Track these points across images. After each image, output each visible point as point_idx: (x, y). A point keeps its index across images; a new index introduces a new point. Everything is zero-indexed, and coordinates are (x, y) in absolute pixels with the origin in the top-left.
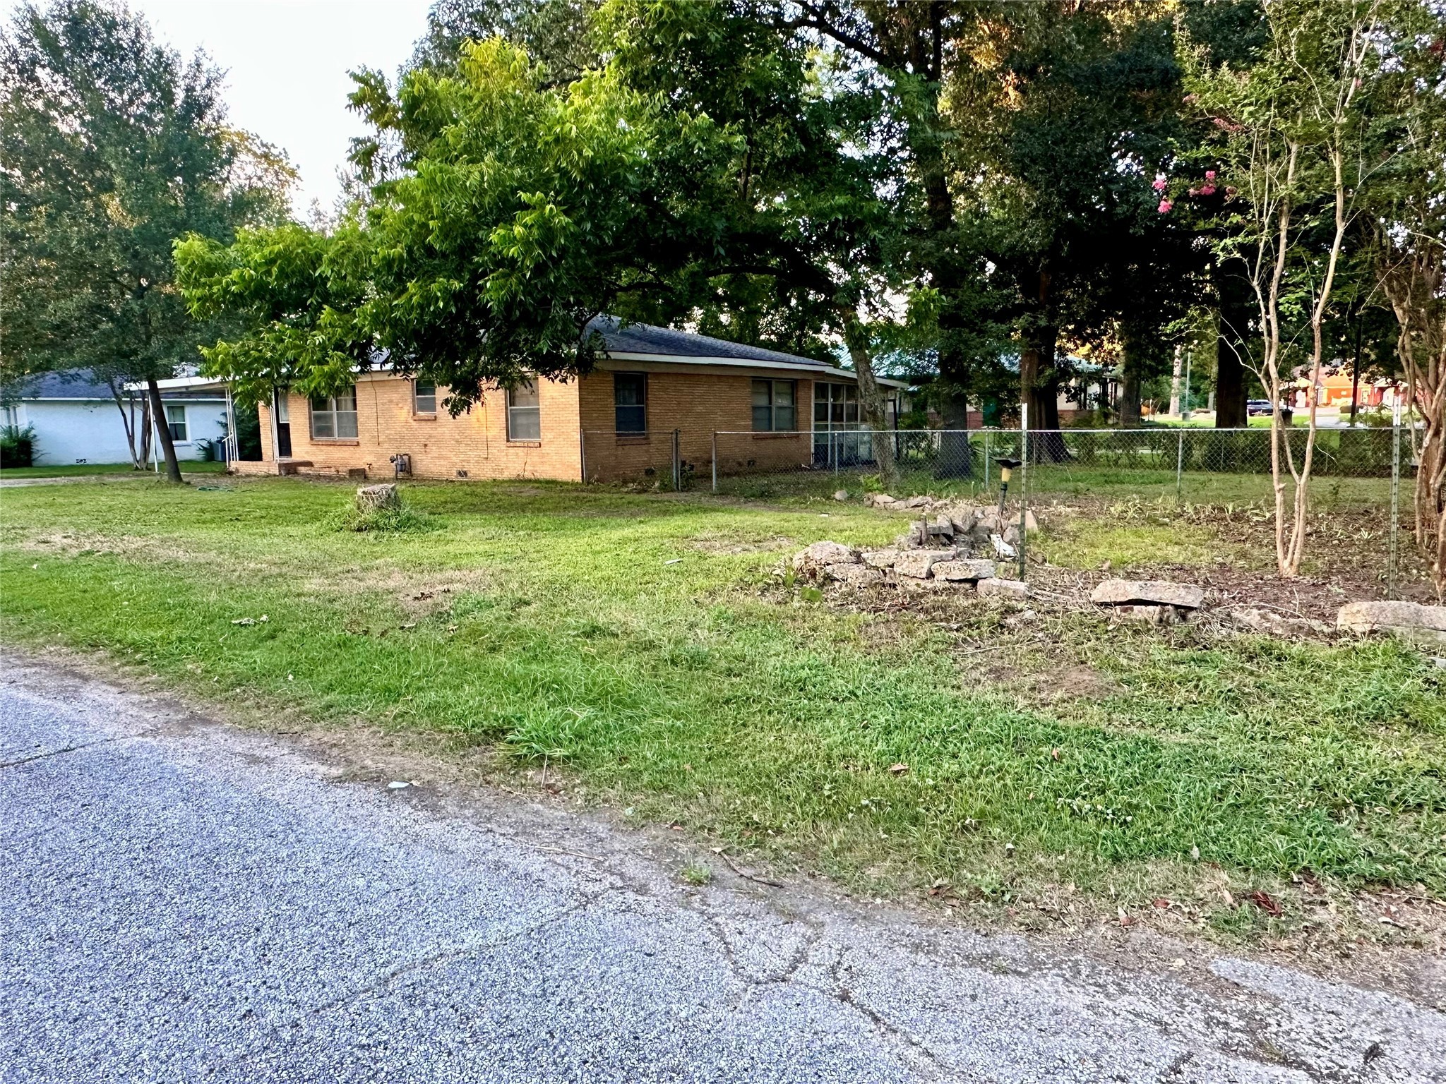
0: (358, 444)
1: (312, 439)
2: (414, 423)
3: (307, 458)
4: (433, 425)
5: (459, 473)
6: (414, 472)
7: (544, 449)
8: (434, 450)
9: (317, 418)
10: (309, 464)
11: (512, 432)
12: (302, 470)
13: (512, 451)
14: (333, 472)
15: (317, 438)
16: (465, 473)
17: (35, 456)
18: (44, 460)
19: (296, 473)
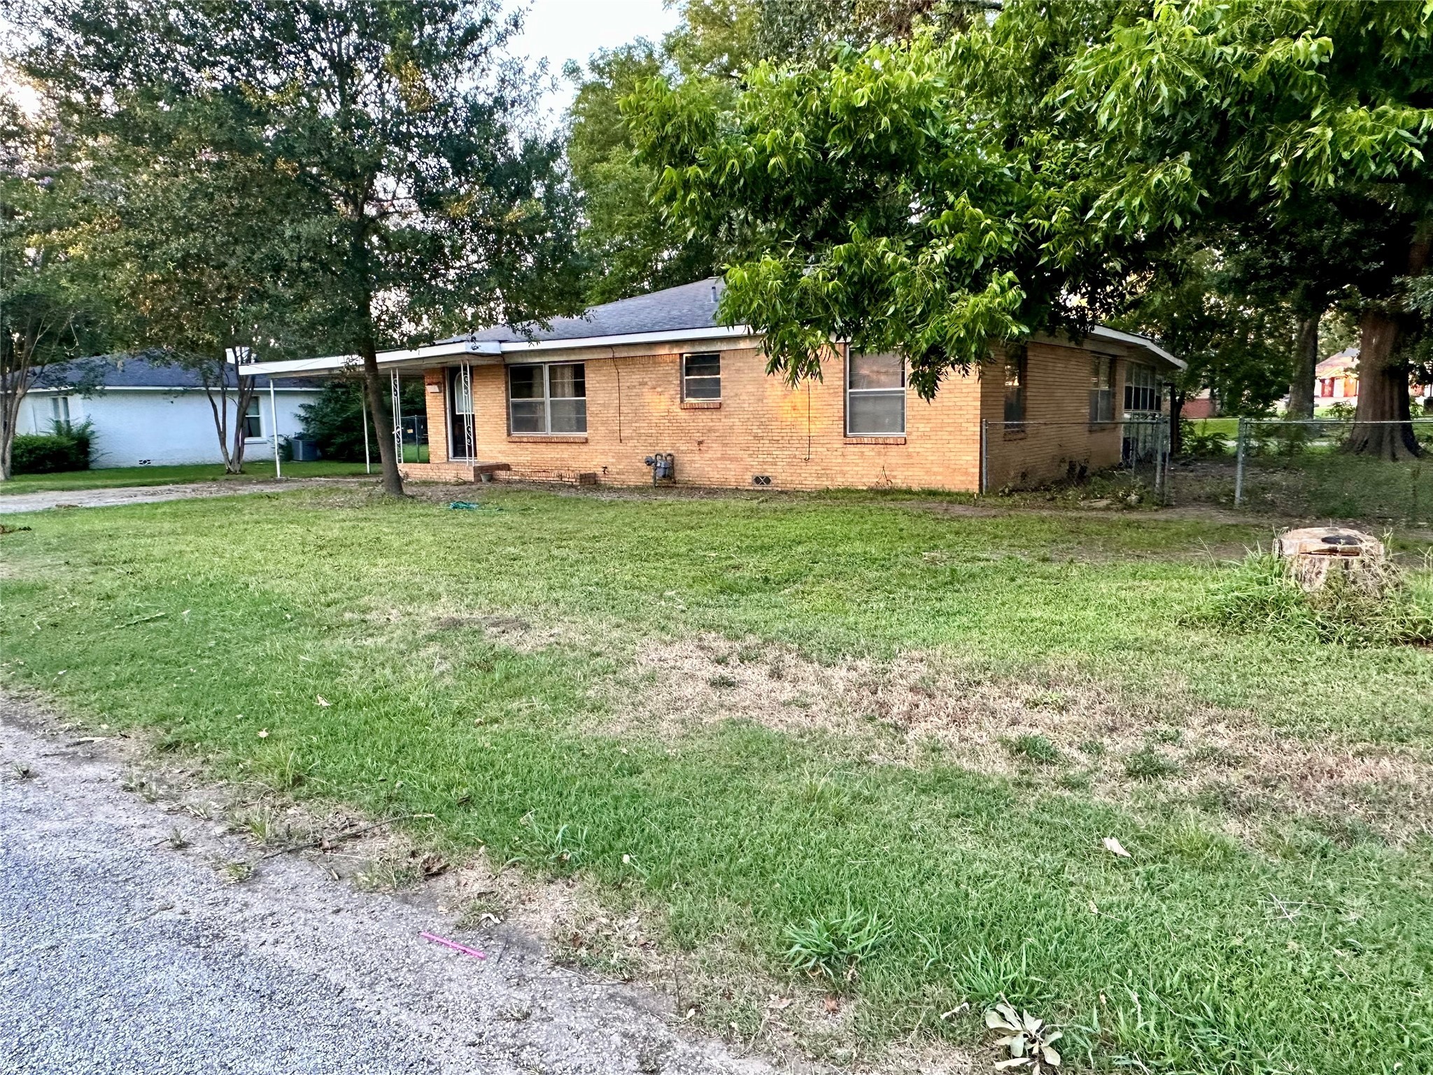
0: (586, 441)
1: (509, 435)
2: (683, 415)
3: (503, 460)
4: (716, 415)
5: (757, 480)
6: (678, 478)
7: (911, 448)
8: (715, 450)
9: (516, 407)
10: (506, 467)
11: (852, 422)
12: (502, 475)
13: (851, 448)
14: (553, 477)
15: (516, 434)
16: (768, 480)
17: (93, 457)
18: (104, 461)
19: (491, 479)
